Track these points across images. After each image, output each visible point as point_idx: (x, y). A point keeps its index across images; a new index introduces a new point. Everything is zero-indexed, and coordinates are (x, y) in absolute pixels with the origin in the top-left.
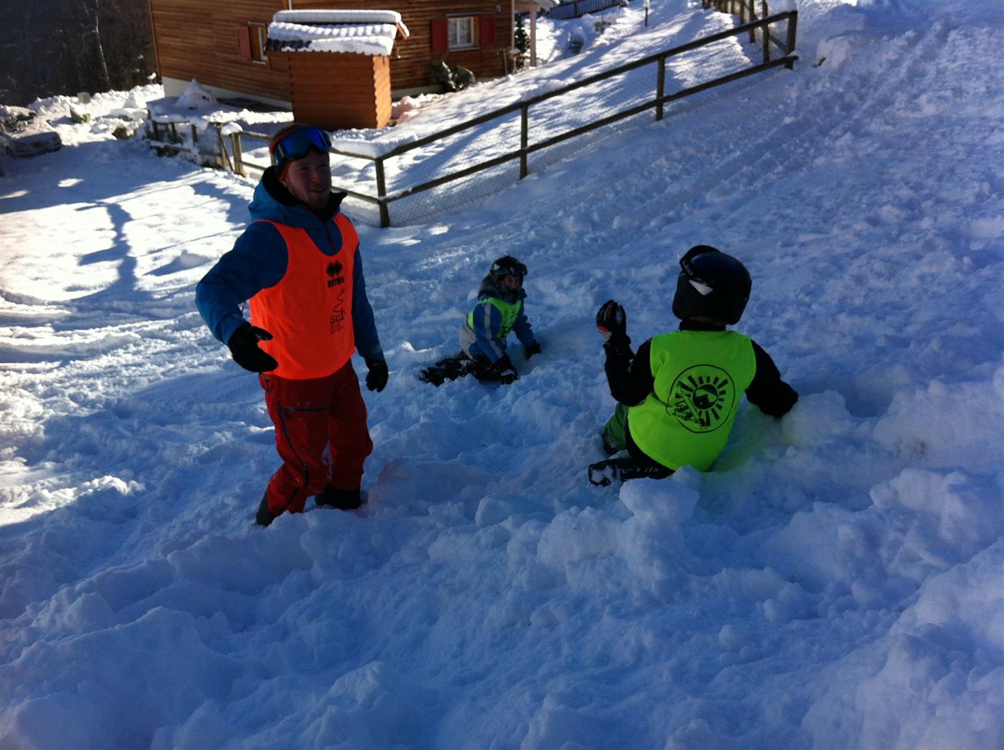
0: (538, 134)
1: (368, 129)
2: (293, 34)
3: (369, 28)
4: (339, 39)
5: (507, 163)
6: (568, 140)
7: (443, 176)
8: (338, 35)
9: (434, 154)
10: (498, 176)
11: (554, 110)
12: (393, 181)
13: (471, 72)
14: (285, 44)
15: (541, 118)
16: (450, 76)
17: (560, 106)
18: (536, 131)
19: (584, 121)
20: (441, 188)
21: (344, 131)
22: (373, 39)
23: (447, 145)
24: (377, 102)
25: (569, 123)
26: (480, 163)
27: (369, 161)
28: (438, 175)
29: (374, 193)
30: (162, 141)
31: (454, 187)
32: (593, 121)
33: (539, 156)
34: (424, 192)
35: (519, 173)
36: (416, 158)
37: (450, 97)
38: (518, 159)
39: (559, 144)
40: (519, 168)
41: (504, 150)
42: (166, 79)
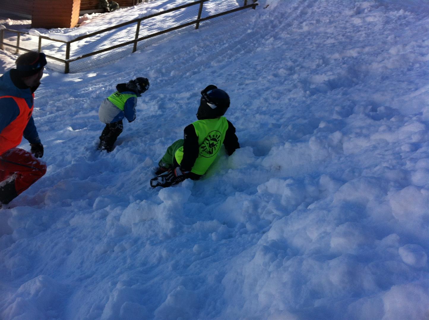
0: (143, 33)
1: (66, 28)
5: (128, 45)
6: (156, 36)
7: (98, 50)
9: (95, 40)
10: (123, 51)
11: (152, 22)
12: (74, 52)
13: (118, 4)
15: (146, 26)
16: (108, 5)
17: (155, 21)
18: (143, 32)
19: (164, 28)
20: (95, 56)
21: (54, 29)
23: (102, 36)
24: (72, 16)
25: (158, 28)
26: (116, 45)
27: (63, 43)
28: (95, 50)
29: (64, 58)
31: (102, 55)
32: (169, 28)
33: (142, 43)
34: (88, 57)
35: (132, 50)
36: (86, 42)
37: (107, 14)
38: (133, 44)
39: (152, 38)
40: (133, 48)
41: (128, 40)
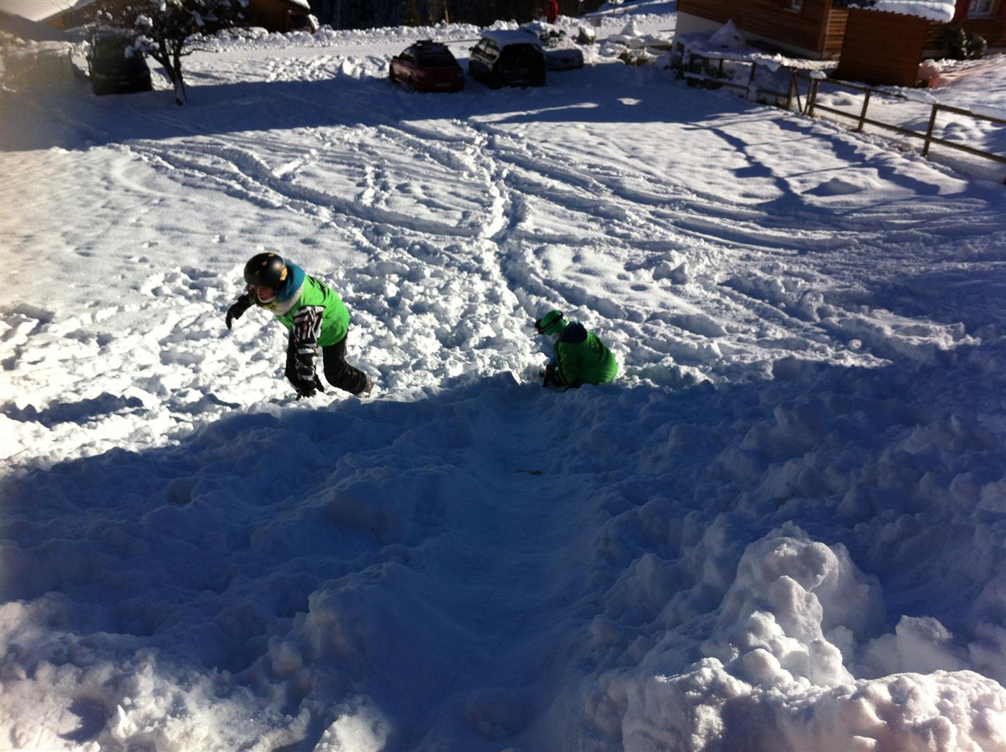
14: (850, 1)
22: (937, 5)
42: (681, 13)
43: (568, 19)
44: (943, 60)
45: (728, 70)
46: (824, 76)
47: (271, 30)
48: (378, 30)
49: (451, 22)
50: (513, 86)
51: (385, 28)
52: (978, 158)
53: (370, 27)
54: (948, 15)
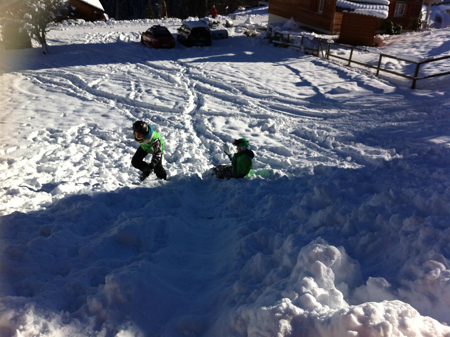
2: (347, 5)
3: (378, 6)
4: (367, 10)
8: (366, 8)
14: (344, 9)
22: (381, 11)
30: (279, 40)
42: (271, 14)
43: (221, 16)
44: (384, 35)
45: (292, 40)
46: (333, 42)
47: (87, 20)
48: (136, 20)
49: (168, 17)
50: (197, 46)
51: (138, 19)
52: (400, 77)
53: (132, 19)
54: (386, 15)
